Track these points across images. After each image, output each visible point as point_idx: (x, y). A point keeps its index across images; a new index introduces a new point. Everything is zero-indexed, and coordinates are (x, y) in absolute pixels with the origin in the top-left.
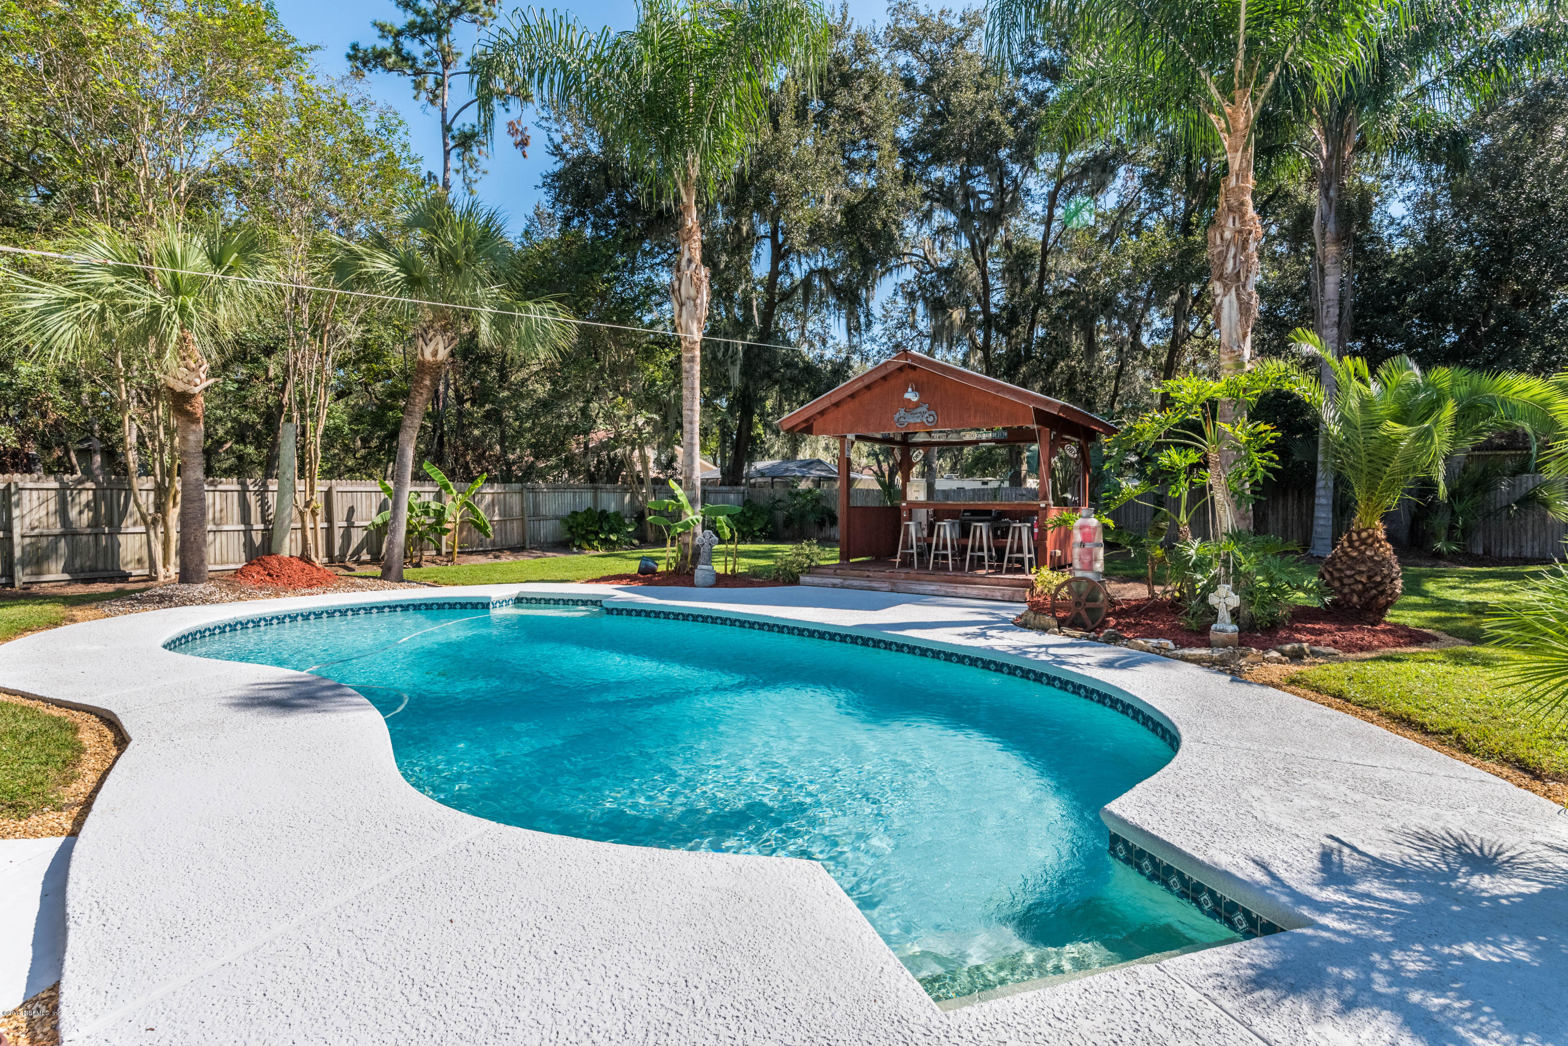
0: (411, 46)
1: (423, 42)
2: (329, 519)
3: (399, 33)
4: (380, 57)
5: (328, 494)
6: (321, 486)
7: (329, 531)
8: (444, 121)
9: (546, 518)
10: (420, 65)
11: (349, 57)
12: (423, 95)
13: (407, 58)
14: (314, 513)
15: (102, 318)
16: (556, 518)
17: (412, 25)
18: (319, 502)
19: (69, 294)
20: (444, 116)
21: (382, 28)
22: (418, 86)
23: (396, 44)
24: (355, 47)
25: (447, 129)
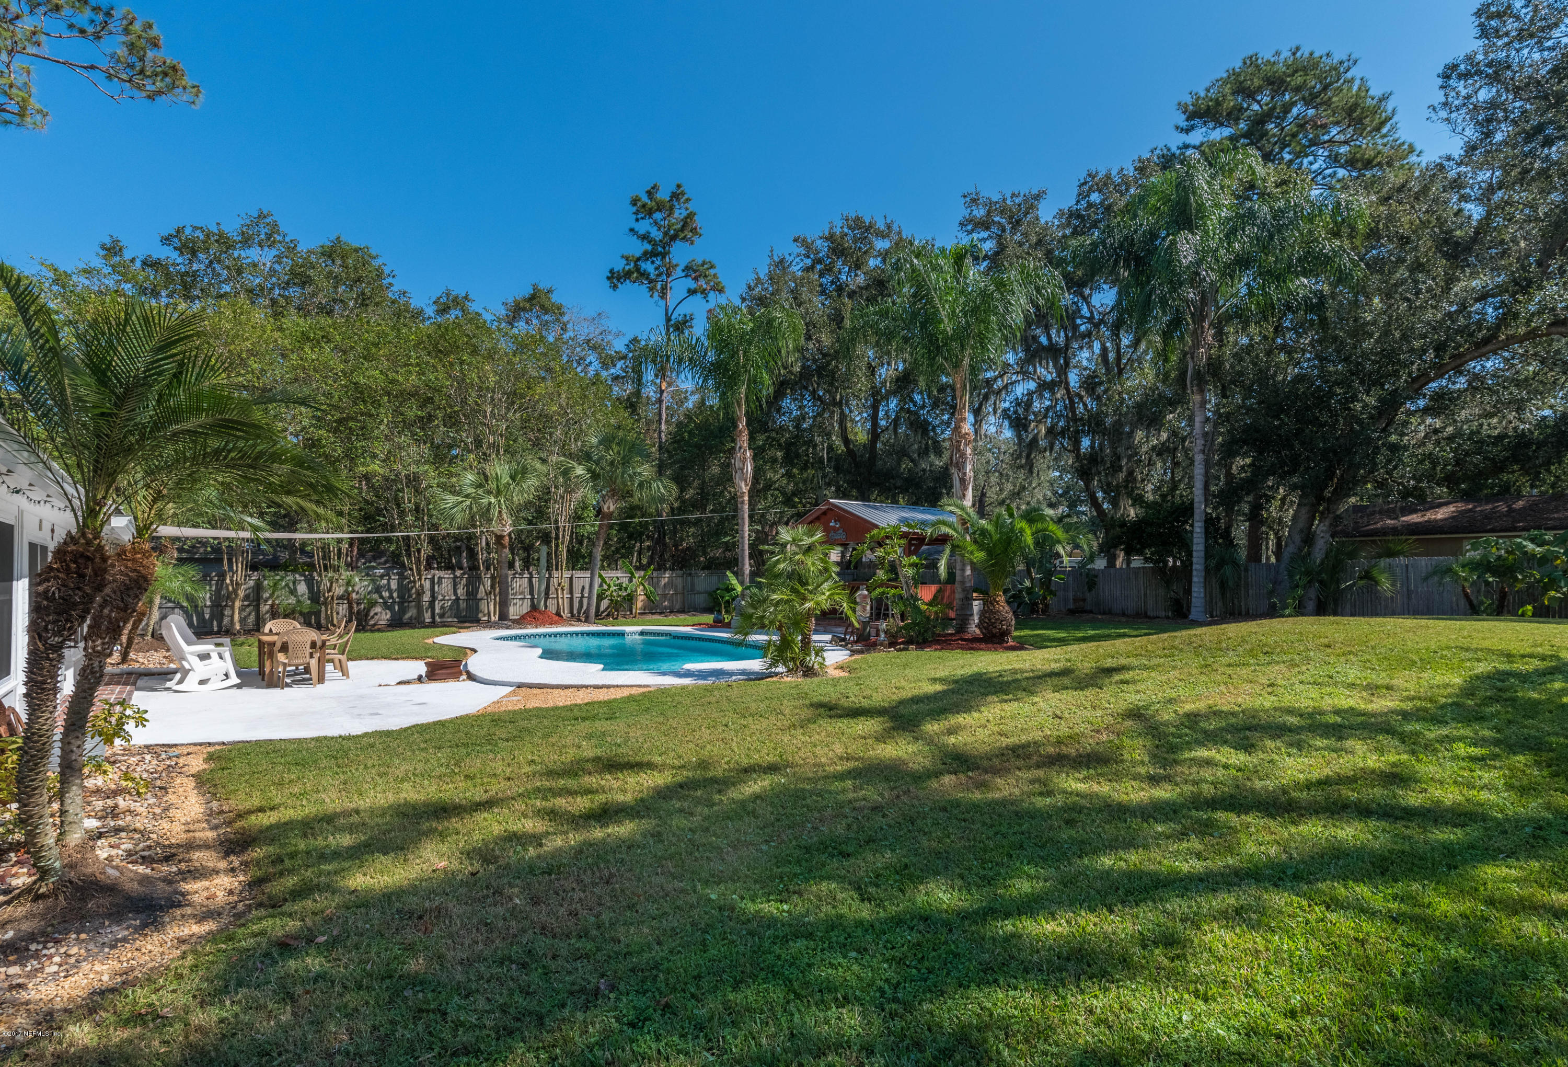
0: (648, 267)
1: (653, 262)
2: (571, 592)
3: (638, 259)
4: (627, 275)
5: (571, 579)
6: (567, 575)
7: (571, 599)
8: (667, 314)
9: (699, 593)
10: (652, 277)
11: (608, 278)
12: (656, 294)
13: (644, 275)
14: (563, 590)
15: (471, 508)
16: (706, 592)
17: (645, 253)
18: (566, 585)
19: (460, 499)
20: (667, 310)
21: (627, 259)
22: (651, 290)
23: (636, 265)
24: (611, 271)
25: (668, 319)
